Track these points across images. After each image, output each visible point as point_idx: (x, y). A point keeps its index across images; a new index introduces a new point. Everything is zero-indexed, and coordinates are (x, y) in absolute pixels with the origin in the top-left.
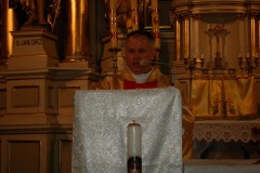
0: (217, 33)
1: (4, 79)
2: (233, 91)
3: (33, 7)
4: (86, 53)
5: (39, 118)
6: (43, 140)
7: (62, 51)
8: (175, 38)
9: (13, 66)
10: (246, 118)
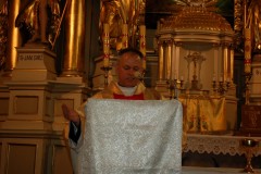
0: (194, 59)
1: (8, 89)
2: (206, 109)
3: (37, 27)
4: (81, 71)
6: (40, 144)
7: (59, 66)
8: (158, 62)
9: (16, 77)
10: (217, 133)
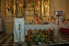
0: (29, 12)
1: (6, 17)
3: (10, 9)
4: (16, 14)
5: (10, 21)
7: (13, 14)
9: (7, 15)
